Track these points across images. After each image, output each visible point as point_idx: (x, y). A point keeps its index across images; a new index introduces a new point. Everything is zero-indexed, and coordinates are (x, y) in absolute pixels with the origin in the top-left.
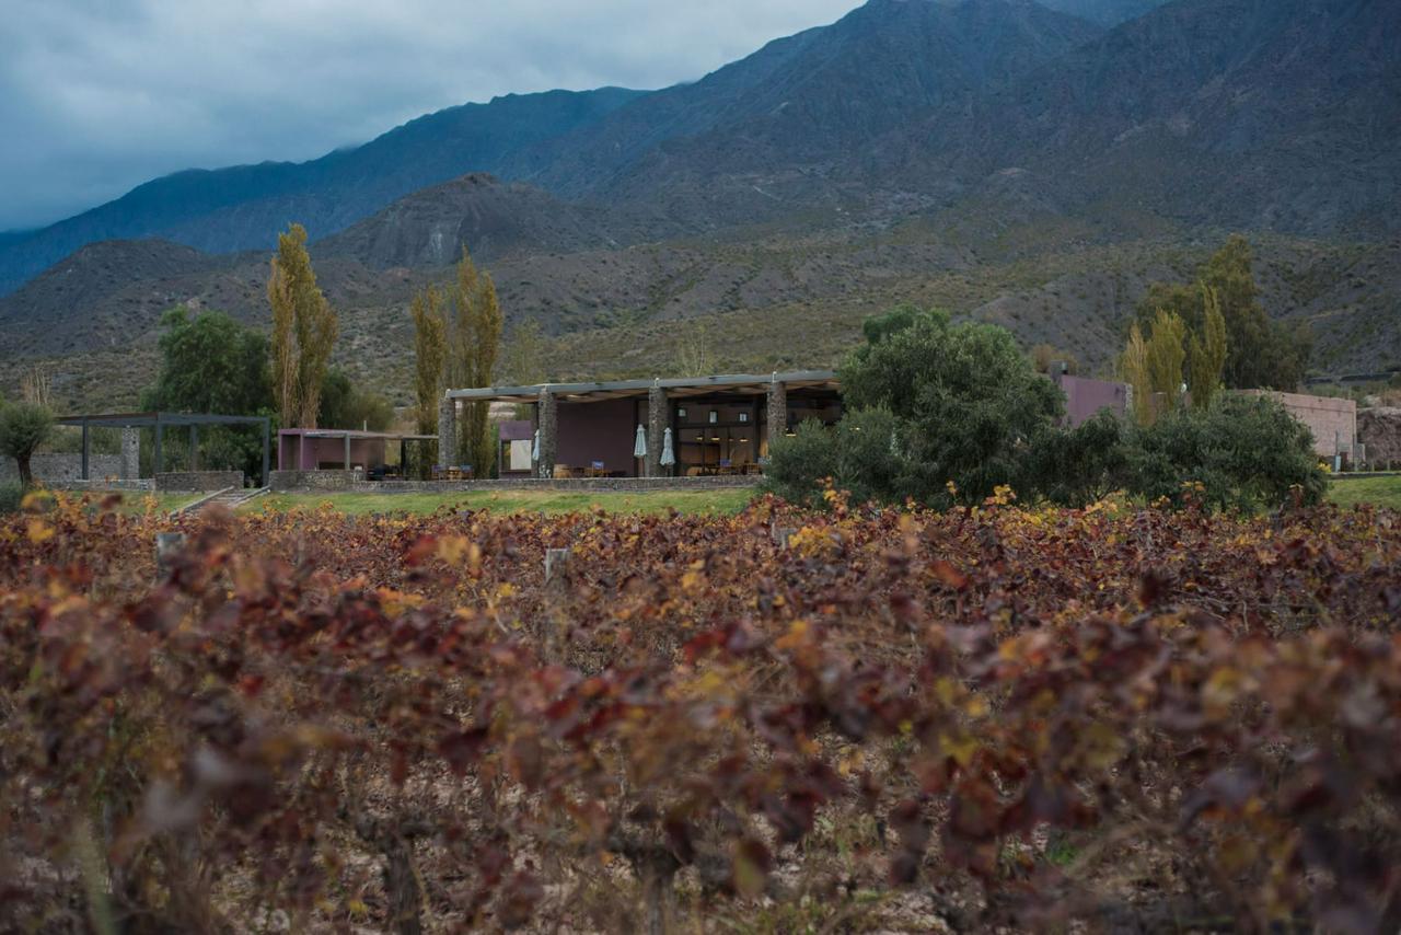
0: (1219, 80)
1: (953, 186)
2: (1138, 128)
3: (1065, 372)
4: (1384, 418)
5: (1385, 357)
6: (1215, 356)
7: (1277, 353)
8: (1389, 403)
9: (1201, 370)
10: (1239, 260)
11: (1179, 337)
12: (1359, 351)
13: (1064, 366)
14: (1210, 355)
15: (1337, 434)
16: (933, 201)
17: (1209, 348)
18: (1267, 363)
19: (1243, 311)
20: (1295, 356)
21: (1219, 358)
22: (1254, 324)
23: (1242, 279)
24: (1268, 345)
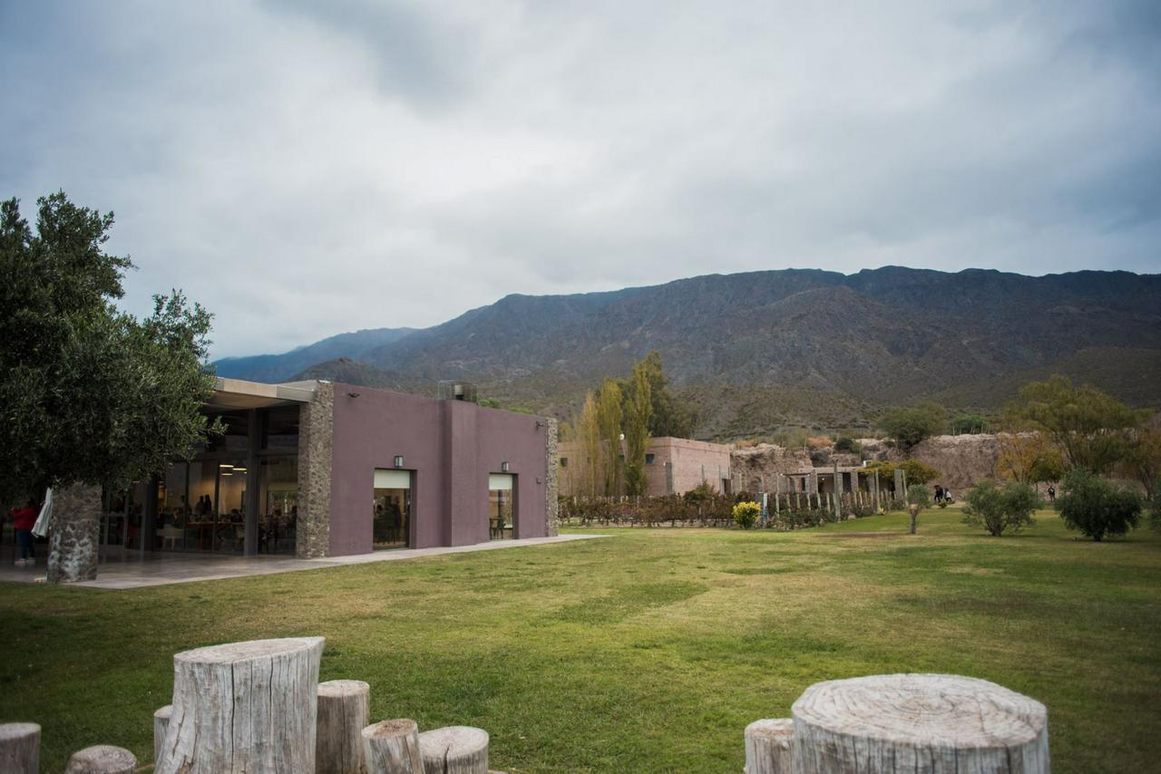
0: (640, 328)
1: (538, 366)
2: (610, 346)
3: (460, 397)
4: (739, 456)
5: (712, 431)
6: (643, 413)
7: (678, 418)
8: (740, 448)
9: (634, 423)
10: (655, 365)
11: (618, 400)
12: (701, 428)
13: (458, 389)
14: (640, 412)
15: (719, 467)
16: (530, 372)
17: (639, 408)
18: (673, 423)
19: (658, 392)
20: (689, 420)
21: (645, 415)
22: (665, 401)
23: (658, 373)
24: (673, 413)
